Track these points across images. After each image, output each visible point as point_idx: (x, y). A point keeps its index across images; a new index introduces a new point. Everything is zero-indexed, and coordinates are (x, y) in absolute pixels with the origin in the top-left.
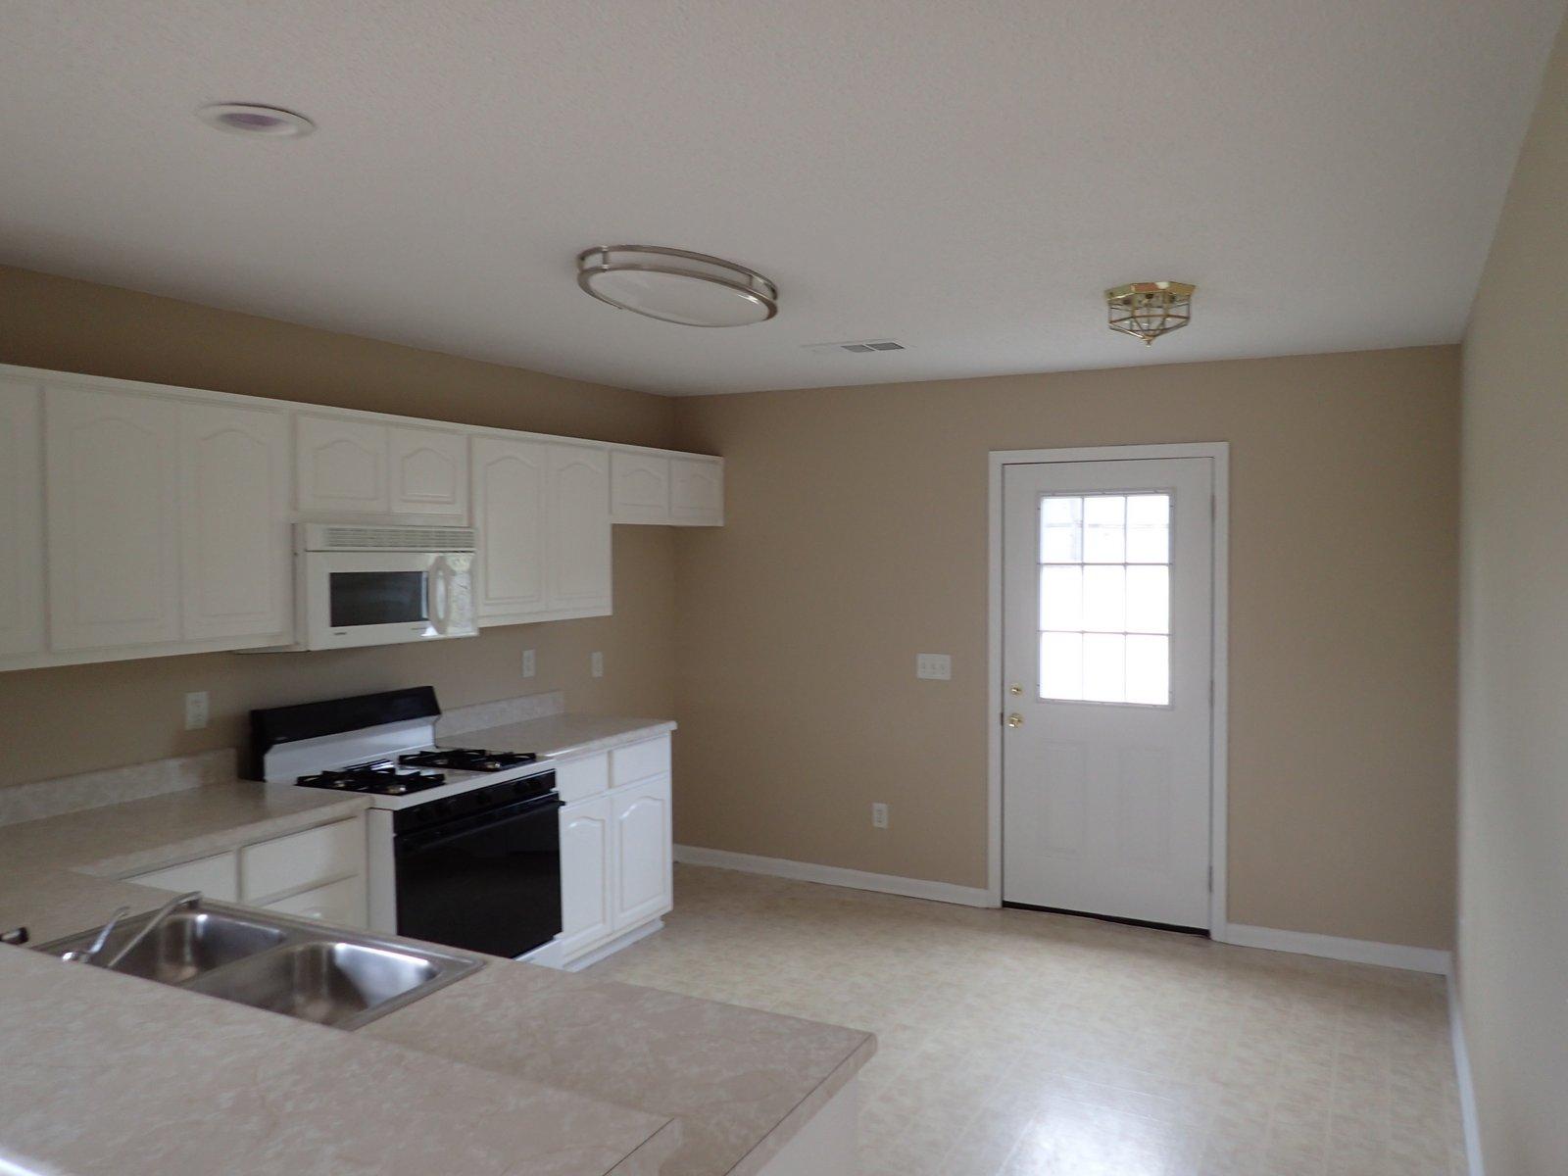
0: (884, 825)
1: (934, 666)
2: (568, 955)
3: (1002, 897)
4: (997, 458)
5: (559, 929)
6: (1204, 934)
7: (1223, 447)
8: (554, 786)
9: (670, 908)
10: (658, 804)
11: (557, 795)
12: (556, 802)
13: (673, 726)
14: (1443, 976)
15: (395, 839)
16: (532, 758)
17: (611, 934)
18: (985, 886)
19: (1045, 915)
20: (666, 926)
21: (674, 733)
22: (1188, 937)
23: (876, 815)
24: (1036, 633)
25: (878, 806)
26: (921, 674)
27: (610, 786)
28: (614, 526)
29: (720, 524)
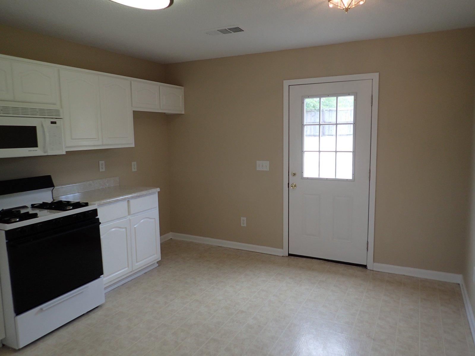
0: (245, 225)
1: (263, 166)
2: (106, 284)
3: (289, 253)
4: (286, 83)
5: (102, 274)
6: (365, 267)
7: (377, 74)
8: (97, 216)
9: (160, 259)
10: (153, 220)
11: (98, 219)
12: (97, 223)
13: (158, 190)
14: (459, 284)
15: (7, 243)
16: (86, 204)
17: (131, 272)
18: (282, 248)
19: (304, 259)
20: (159, 266)
21: (158, 192)
22: (359, 268)
23: (242, 221)
24: (302, 152)
25: (242, 218)
26: (258, 169)
27: (129, 215)
28: (134, 111)
29: (183, 113)
